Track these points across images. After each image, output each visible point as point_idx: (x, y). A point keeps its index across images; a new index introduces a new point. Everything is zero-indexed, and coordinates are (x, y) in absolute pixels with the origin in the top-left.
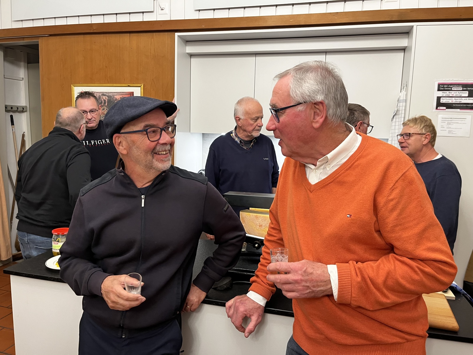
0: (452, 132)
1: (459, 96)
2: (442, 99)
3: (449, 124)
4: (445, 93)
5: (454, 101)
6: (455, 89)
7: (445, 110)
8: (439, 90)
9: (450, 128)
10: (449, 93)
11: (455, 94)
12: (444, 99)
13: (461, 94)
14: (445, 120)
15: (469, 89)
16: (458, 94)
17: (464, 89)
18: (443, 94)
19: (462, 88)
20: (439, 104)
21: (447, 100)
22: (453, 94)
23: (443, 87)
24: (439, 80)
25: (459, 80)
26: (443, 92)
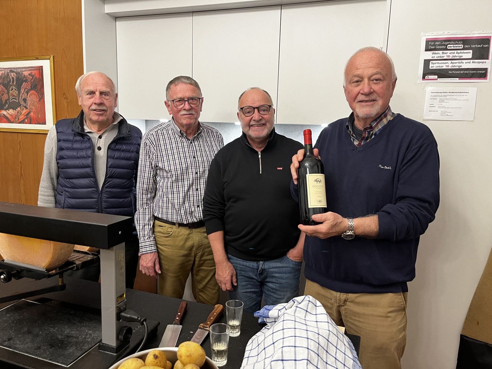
0: (447, 113)
1: (458, 58)
2: (433, 64)
3: (442, 101)
4: (436, 54)
5: (450, 65)
6: (453, 48)
7: (436, 79)
8: (427, 50)
9: (444, 107)
10: (443, 53)
11: (451, 55)
12: (436, 63)
13: (460, 55)
14: (437, 96)
15: (474, 46)
16: (457, 55)
17: (466, 46)
18: (433, 56)
19: (462, 45)
20: (427, 72)
21: (439, 65)
22: (448, 54)
23: (434, 45)
24: (427, 34)
25: (458, 33)
26: (433, 52)
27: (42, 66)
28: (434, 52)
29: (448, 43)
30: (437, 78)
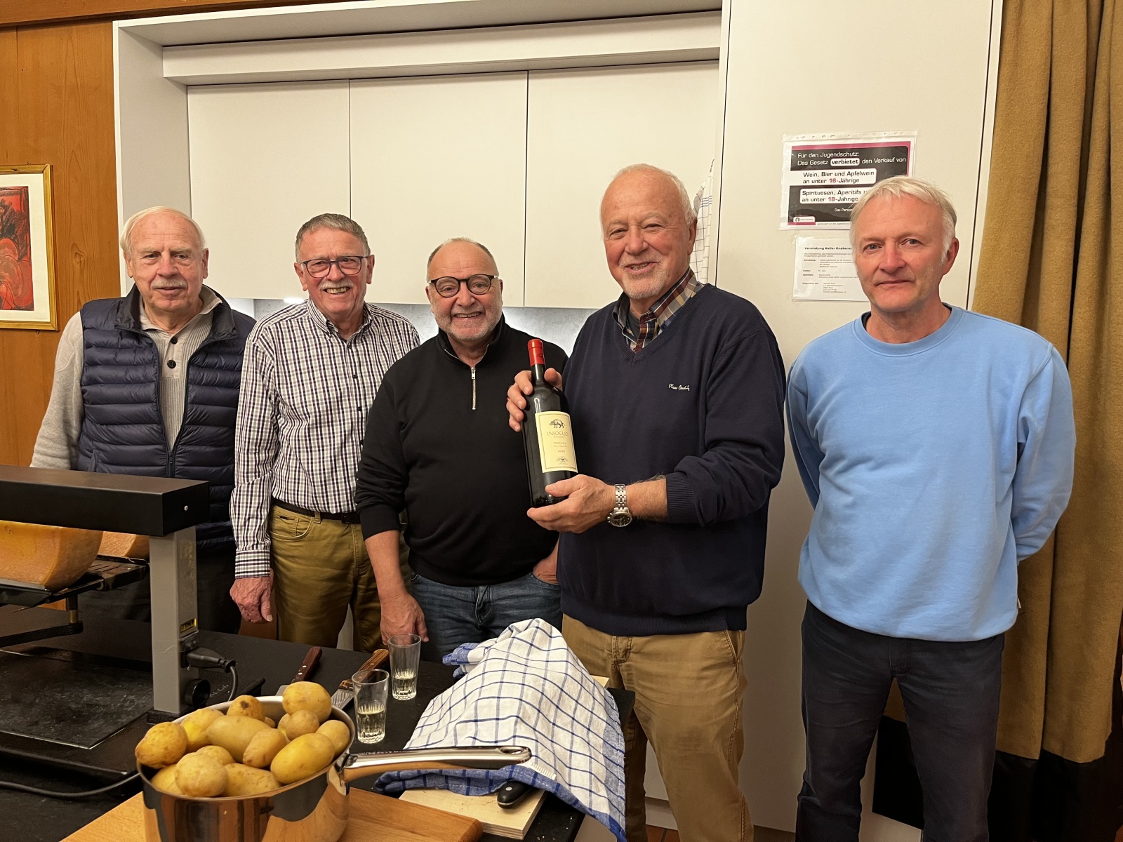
0: (834, 288)
1: (851, 183)
2: (805, 194)
3: (824, 264)
4: (811, 175)
5: (837, 197)
6: (840, 165)
7: (813, 224)
8: (795, 167)
9: (828, 276)
10: (823, 174)
11: (839, 178)
12: (810, 193)
13: (855, 177)
14: (814, 255)
15: (879, 161)
16: (849, 177)
17: (866, 161)
18: (807, 178)
19: (858, 159)
20: (797, 210)
21: (816, 197)
22: (833, 177)
23: (808, 159)
24: (794, 139)
25: (849, 137)
26: (805, 172)
27: (27, 187)
28: (808, 172)
29: (832, 155)
30: (814, 221)
